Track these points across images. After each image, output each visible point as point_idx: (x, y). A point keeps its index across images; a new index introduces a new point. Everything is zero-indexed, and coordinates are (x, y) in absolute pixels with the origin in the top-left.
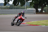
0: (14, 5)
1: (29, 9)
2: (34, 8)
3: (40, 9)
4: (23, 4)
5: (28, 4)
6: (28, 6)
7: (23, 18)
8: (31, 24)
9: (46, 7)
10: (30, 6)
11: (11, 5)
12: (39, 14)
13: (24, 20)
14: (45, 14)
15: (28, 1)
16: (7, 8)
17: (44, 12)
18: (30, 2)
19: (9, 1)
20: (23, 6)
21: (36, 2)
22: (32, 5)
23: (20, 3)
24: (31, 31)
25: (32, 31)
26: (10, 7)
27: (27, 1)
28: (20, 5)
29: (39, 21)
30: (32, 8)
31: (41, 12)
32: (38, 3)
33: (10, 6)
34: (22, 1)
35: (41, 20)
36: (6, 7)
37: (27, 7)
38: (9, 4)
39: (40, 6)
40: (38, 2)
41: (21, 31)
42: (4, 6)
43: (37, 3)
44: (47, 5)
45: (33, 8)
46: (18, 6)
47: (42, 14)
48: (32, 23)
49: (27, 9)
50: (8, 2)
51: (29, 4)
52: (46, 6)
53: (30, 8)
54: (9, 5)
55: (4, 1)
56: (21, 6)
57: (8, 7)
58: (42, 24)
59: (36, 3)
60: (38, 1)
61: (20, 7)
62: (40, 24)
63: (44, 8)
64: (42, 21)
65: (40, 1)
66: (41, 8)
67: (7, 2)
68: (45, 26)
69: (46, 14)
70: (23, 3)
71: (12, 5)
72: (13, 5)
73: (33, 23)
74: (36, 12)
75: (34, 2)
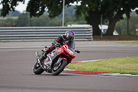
0: (31, 15)
1: (73, 26)
2: (88, 24)
3: (104, 27)
4: (56, 11)
5: (72, 11)
6: (69, 17)
7: (71, 52)
8: (81, 69)
9: (121, 20)
10: (75, 18)
11: (21, 16)
12: (101, 39)
13: (74, 57)
14: (120, 40)
15: (71, 4)
16: (9, 23)
17: (117, 34)
18: (77, 7)
19: (15, 4)
20: (57, 17)
21: (95, 6)
22: (83, 15)
23: (46, 9)
24: (79, 90)
25: (83, 90)
26: (19, 19)
27: (67, 3)
28: (48, 14)
29: (103, 61)
30: (81, 22)
31: (108, 36)
32: (99, 9)
33: (19, 16)
34: (52, 4)
35: (108, 58)
36: (8, 20)
37: (69, 21)
38: (17, 11)
39: (104, 18)
40: (100, 6)
41: (50, 89)
42: (2, 18)
43: (97, 8)
44: (124, 16)
45: (86, 22)
46: (41, 17)
47: (110, 40)
48: (81, 66)
49: (69, 26)
50: (12, 7)
51: (74, 13)
52: (122, 18)
53: (77, 22)
54: (15, 16)
55: (2, 2)
56: (50, 16)
57: (12, 20)
58: (110, 69)
59: (94, 10)
60: (98, 3)
61: (47, 19)
62: (105, 69)
63: (118, 23)
64: (109, 60)
65: (104, 4)
66: (108, 22)
67: (10, 5)
68: (119, 74)
69: (123, 40)
70: (57, 7)
71: (23, 14)
72: (26, 14)
73: (84, 67)
74: (93, 35)
75: (87, 6)
